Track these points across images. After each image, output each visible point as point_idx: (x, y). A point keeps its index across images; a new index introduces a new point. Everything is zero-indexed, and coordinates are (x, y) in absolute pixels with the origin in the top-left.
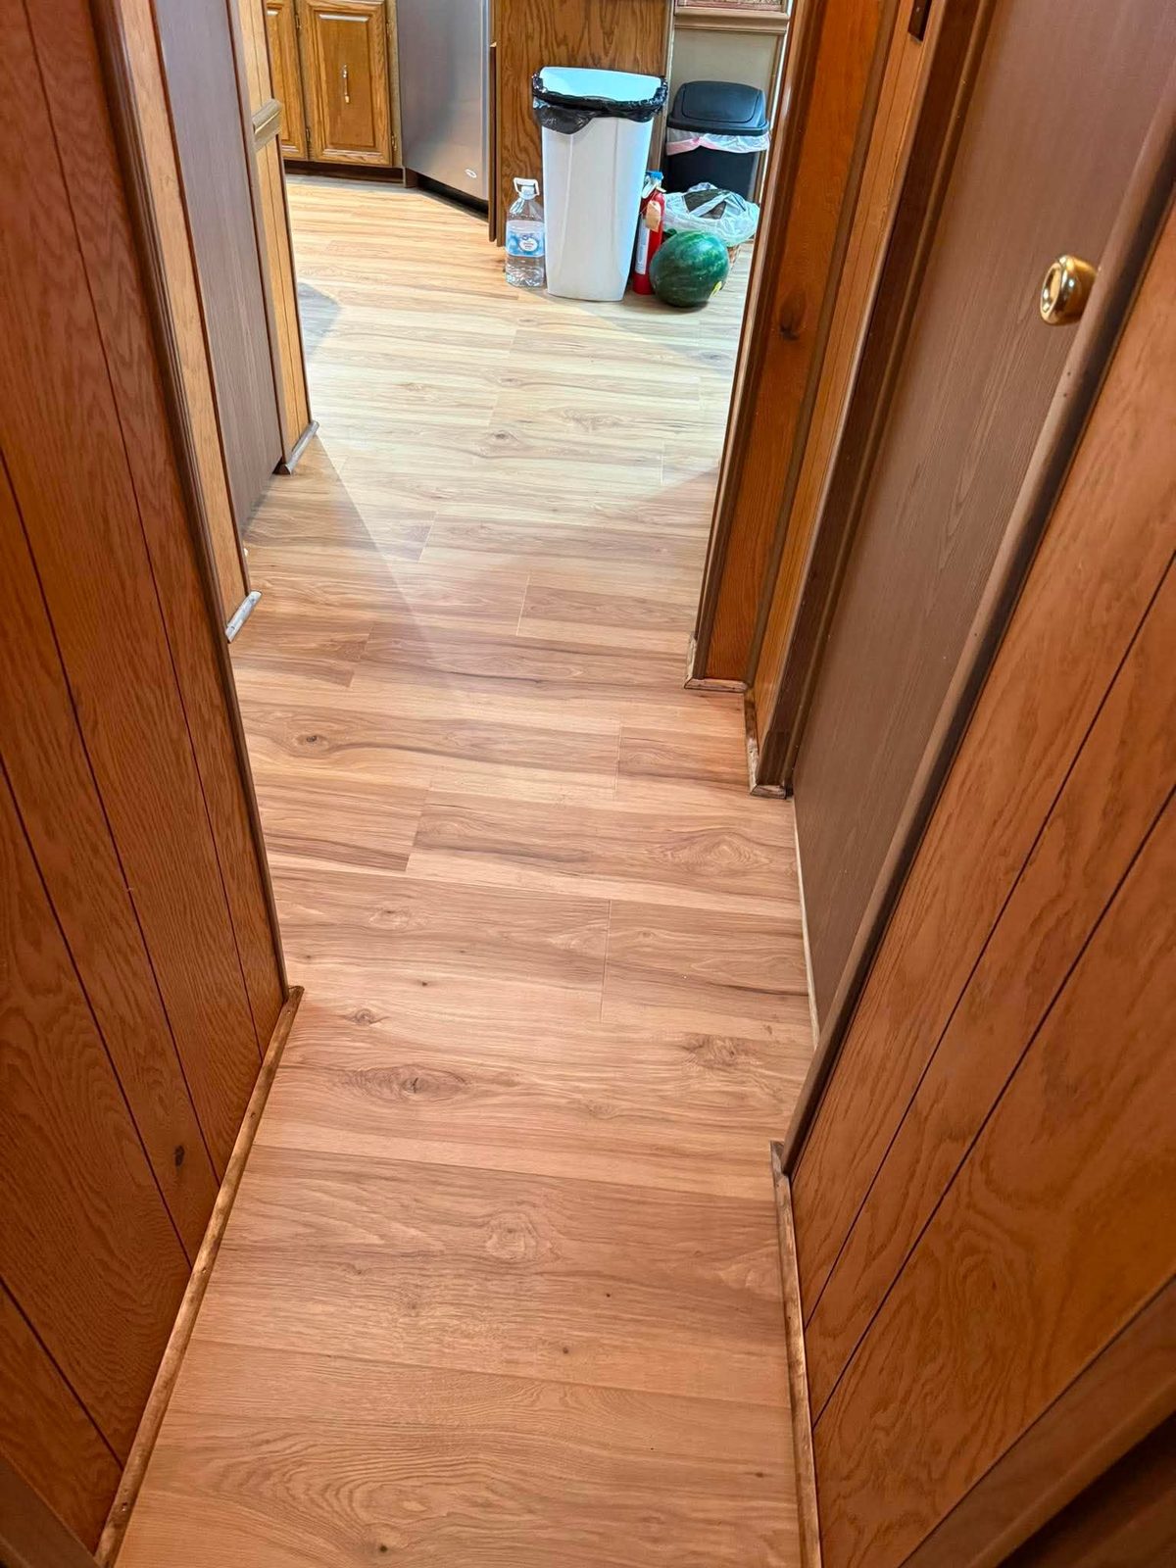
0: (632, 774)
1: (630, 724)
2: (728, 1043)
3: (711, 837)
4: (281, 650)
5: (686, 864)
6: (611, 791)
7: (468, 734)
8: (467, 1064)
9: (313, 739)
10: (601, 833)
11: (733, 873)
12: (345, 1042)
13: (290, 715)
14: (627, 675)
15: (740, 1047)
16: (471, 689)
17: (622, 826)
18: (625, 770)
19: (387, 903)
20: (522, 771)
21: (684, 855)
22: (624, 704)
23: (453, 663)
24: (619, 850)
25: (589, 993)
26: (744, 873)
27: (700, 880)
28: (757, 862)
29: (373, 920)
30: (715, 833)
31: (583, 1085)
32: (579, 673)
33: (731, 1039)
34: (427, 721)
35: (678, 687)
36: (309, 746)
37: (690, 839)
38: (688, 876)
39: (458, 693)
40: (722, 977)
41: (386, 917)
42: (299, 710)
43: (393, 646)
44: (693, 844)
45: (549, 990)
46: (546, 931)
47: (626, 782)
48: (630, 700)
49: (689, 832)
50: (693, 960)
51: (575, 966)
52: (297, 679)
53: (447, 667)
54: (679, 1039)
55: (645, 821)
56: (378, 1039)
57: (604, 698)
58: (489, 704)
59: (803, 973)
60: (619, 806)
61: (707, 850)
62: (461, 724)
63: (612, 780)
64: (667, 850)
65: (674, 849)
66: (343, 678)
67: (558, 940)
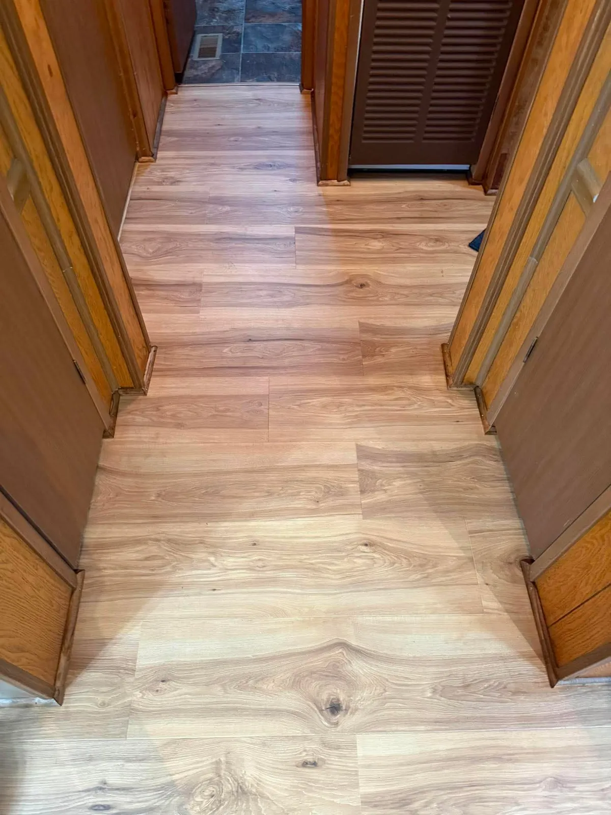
0: (194, 284)
1: (193, 316)
2: (164, 184)
3: (158, 254)
4: (408, 344)
5: (171, 242)
6: (205, 273)
7: (285, 298)
8: (255, 172)
9: (362, 286)
10: (210, 252)
11: (150, 240)
12: (297, 174)
13: (381, 299)
14: (193, 353)
15: (160, 183)
16: (288, 329)
17: (200, 256)
18: (197, 286)
19: (298, 215)
20: (252, 280)
21: (171, 246)
22: (197, 330)
23: (304, 348)
24: (200, 245)
25: (214, 193)
26: (145, 240)
27: (165, 236)
28: (137, 246)
29: (301, 209)
30: (156, 257)
31: (215, 170)
32: (226, 350)
33: (163, 185)
34: (308, 304)
35: (162, 348)
36: (362, 281)
37: (167, 253)
38: (170, 237)
39: (296, 325)
40: (162, 202)
41: (297, 210)
42: (376, 303)
43: (345, 357)
44: (166, 251)
45: (228, 193)
46: (232, 211)
47: (197, 280)
48: (194, 334)
49: (167, 256)
50: (173, 206)
51: (219, 201)
52: (388, 323)
53: (306, 344)
54: (181, 184)
55: (190, 260)
56: (286, 176)
57: (209, 333)
58: (277, 320)
59: (129, 206)
60: (201, 266)
61: (159, 249)
62: (289, 305)
63: (205, 280)
64: (178, 247)
65: (176, 248)
66: (365, 328)
67: (227, 208)
